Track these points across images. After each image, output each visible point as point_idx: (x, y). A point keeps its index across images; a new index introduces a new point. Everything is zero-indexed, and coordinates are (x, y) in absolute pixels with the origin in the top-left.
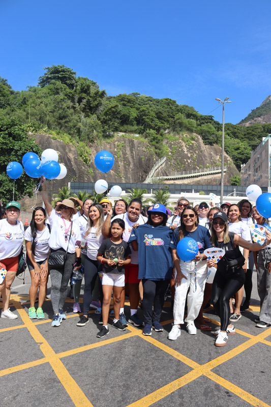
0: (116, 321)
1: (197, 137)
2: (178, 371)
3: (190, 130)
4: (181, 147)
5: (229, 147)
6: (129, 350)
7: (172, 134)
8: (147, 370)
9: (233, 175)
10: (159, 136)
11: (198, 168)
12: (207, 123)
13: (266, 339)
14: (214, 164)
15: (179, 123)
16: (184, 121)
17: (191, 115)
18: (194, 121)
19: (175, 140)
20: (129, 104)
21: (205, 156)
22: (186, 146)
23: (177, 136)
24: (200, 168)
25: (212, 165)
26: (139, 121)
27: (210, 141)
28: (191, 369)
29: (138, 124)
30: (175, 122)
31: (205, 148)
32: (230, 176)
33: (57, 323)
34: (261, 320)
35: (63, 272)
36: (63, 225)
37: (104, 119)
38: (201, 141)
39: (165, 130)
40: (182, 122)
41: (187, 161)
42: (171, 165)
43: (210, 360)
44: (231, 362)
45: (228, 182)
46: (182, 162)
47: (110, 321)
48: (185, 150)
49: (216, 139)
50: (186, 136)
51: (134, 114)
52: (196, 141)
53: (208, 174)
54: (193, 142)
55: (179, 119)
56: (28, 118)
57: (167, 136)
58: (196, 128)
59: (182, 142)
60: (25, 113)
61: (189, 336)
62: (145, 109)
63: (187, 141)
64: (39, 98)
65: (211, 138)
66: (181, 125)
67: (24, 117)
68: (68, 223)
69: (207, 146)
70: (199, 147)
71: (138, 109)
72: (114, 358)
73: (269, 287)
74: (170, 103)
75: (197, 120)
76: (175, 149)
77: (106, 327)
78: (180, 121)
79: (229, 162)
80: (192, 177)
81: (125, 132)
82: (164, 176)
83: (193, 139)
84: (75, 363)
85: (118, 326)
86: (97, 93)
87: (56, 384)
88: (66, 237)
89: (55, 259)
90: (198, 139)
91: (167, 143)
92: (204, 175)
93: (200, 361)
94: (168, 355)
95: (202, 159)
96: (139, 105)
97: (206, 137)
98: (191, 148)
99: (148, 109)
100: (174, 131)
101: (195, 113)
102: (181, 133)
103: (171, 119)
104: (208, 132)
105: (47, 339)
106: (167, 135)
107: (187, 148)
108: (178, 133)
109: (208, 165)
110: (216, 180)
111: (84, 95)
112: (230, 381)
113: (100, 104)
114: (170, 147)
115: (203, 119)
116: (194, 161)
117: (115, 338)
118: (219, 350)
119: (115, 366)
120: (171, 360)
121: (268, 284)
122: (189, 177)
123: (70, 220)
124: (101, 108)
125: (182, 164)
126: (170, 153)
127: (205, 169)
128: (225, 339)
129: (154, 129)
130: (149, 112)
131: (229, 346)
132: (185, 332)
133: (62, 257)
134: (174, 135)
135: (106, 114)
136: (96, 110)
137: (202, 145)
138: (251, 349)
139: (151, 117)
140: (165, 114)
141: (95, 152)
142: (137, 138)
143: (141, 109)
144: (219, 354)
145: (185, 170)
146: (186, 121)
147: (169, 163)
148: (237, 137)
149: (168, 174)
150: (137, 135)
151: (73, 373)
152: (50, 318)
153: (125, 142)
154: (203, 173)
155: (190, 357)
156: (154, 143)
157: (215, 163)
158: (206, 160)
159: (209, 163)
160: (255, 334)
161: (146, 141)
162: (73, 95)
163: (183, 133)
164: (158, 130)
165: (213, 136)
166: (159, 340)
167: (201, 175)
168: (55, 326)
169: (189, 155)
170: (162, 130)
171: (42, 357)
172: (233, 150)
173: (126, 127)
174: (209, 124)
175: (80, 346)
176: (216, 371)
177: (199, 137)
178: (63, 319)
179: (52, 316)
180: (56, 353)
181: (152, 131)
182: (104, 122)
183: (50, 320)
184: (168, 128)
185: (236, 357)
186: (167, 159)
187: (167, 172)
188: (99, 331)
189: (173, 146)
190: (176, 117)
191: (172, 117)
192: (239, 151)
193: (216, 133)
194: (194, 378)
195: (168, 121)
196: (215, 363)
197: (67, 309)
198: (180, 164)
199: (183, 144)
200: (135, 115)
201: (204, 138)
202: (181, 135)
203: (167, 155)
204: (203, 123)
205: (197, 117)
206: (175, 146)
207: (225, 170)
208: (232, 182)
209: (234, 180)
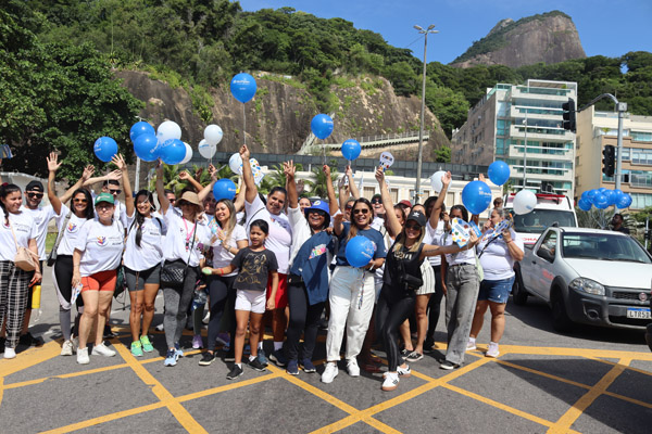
0: (252, 358)
1: (385, 83)
2: (330, 416)
3: (373, 71)
4: (359, 97)
5: (435, 101)
6: (269, 394)
7: (345, 77)
8: (292, 415)
9: (440, 146)
10: (323, 80)
11: (385, 132)
12: (401, 60)
13: (449, 383)
14: (410, 127)
15: (356, 59)
16: (365, 56)
17: (377, 46)
18: (380, 58)
19: (350, 86)
20: (277, 26)
21: (396, 113)
22: (366, 97)
23: (353, 81)
24: (388, 132)
25: (407, 128)
26: (292, 53)
27: (405, 90)
28: (348, 415)
29: (291, 58)
30: (350, 57)
31: (396, 100)
32: (435, 147)
33: (171, 361)
34: (448, 359)
35: (181, 293)
36: (184, 228)
37: (235, 49)
38: (391, 89)
39: (334, 69)
40: (362, 58)
41: (368, 121)
42: (342, 126)
43: (372, 405)
44: (399, 407)
45: (431, 155)
46: (359, 122)
47: (245, 359)
48: (365, 102)
49: (415, 87)
50: (368, 80)
51: (285, 42)
52: (383, 90)
53: (400, 143)
54: (378, 90)
55: (356, 53)
56: (109, 43)
57: (337, 80)
58: (384, 68)
59: (360, 89)
60: (104, 35)
61: (350, 378)
62: (302, 34)
63: (369, 89)
64: (128, 10)
65: (407, 85)
66: (360, 62)
67: (103, 42)
68: (191, 225)
69: (400, 98)
70: (387, 99)
71: (290, 34)
72: (251, 403)
73: (461, 316)
74: (343, 25)
75: (385, 56)
76: (350, 100)
77: (240, 365)
78: (358, 56)
79: (434, 124)
80: (374, 146)
81: (269, 70)
82: (329, 143)
83: (378, 86)
84: (200, 408)
85: (255, 365)
86: (224, 6)
87: (178, 429)
88: (187, 244)
89: (172, 274)
90: (387, 85)
91: (337, 91)
92: (393, 144)
93: (359, 406)
94: (320, 399)
95: (392, 119)
96: (293, 27)
97: (399, 84)
98: (374, 100)
99: (307, 34)
100: (348, 70)
101: (381, 44)
102: (359, 76)
103: (344, 53)
104: (403, 75)
105: (161, 381)
106: (337, 77)
107: (369, 100)
108: (355, 76)
110: (413, 152)
111: (203, 8)
112: (393, 427)
113: (228, 25)
114: (342, 97)
115: (394, 55)
116: (379, 120)
117: (250, 380)
118: (386, 394)
119: (251, 411)
120: (323, 404)
121: (460, 312)
122: (370, 147)
123: (193, 222)
124: (232, 31)
125: (359, 125)
126: (341, 108)
127: (396, 134)
128: (395, 382)
129: (316, 68)
130: (308, 40)
131: (399, 389)
132: (345, 374)
133: (181, 271)
134: (349, 79)
135: (238, 41)
136: (223, 33)
137: (393, 95)
138: (427, 393)
139: (311, 48)
140: (335, 44)
141: (220, 102)
142: (288, 81)
143: (296, 35)
144: (384, 399)
145: (364, 135)
147: (339, 123)
148: (448, 85)
149: (337, 141)
150: (289, 77)
151: (198, 419)
152: (161, 355)
153: (269, 87)
154: (392, 141)
155: (347, 402)
156: (315, 90)
157: (412, 125)
158: (398, 119)
159: (402, 126)
160: (436, 377)
161: (303, 86)
162: (185, 8)
163: (363, 76)
164: (323, 70)
165: (411, 81)
166: (309, 382)
167: (390, 144)
168: (169, 365)
169: (371, 111)
170: (329, 70)
171: (158, 401)
172: (441, 105)
173: (270, 62)
174: (404, 62)
175: (206, 388)
176: (378, 417)
177: (388, 83)
178: (180, 357)
179: (165, 352)
180: (174, 396)
181: (313, 71)
182: (236, 54)
183: (162, 358)
184: (340, 66)
185: (406, 402)
186: (336, 117)
187: (335, 137)
188: (229, 371)
189: (345, 96)
190: (352, 50)
191: (346, 50)
192: (450, 108)
193: (415, 77)
194: (350, 424)
195: (339, 56)
196: (378, 408)
197: (185, 343)
198: (356, 124)
199: (363, 93)
200: (286, 44)
201: (395, 85)
202: (359, 78)
203: (337, 110)
204: (394, 61)
205: (385, 51)
206: (350, 97)
207: (428, 137)
208: (438, 157)
209: (441, 153)
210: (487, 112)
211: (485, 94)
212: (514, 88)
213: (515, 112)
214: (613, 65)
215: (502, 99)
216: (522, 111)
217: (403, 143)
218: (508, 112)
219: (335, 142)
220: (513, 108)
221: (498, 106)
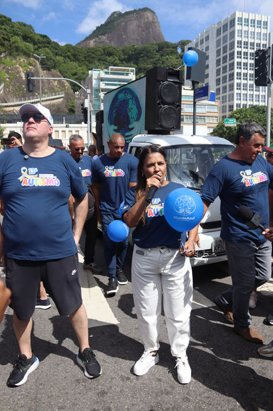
1: (35, 62)
3: (27, 55)
4: (19, 72)
5: (67, 73)
7: (8, 59)
9: (71, 100)
11: (37, 94)
14: (52, 90)
15: (15, 47)
16: (20, 45)
17: (28, 37)
18: (31, 46)
19: (12, 65)
21: (43, 82)
22: (23, 72)
23: (14, 61)
24: (39, 94)
25: (50, 90)
27: (47, 66)
30: (10, 46)
31: (43, 73)
32: (68, 102)
38: (39, 66)
40: (19, 46)
42: (9, 91)
45: (66, 107)
46: (20, 88)
48: (23, 75)
49: (54, 64)
50: (24, 61)
52: (34, 66)
53: (46, 100)
54: (31, 67)
55: (14, 42)
57: (4, 61)
58: (33, 52)
59: (19, 67)
63: (25, 66)
65: (49, 63)
66: (17, 49)
69: (45, 71)
70: (37, 72)
75: (34, 44)
76: (13, 74)
78: (16, 44)
79: (66, 87)
82: (2, 103)
83: (30, 64)
90: (36, 64)
91: (4, 68)
92: (42, 101)
97: (44, 63)
100: (10, 55)
101: (31, 35)
102: (18, 58)
103: (6, 43)
106: (3, 59)
107: (25, 74)
108: (15, 58)
109: (46, 90)
110: (54, 105)
114: (7, 72)
115: (39, 43)
126: (8, 79)
127: (43, 95)
134: (11, 60)
137: (40, 70)
145: (24, 97)
146: (22, 44)
147: (7, 89)
149: (7, 101)
157: (53, 89)
158: (45, 85)
159: (47, 89)
163: (20, 58)
165: (51, 61)
172: (71, 75)
174: (46, 48)
177: (37, 62)
184: (5, 52)
186: (5, 86)
187: (6, 99)
189: (10, 72)
190: (12, 40)
191: (7, 40)
192: (77, 76)
193: (53, 57)
195: (3, 45)
198: (18, 90)
199: (21, 69)
201: (42, 63)
202: (18, 60)
203: (5, 81)
204: (39, 48)
205: (34, 41)
206: (13, 72)
207: (63, 95)
208: (70, 107)
209: (71, 105)
210: (90, 84)
211: (88, 74)
212: (101, 71)
213: (103, 85)
214: (173, 48)
215: (96, 78)
216: (106, 84)
217: (48, 100)
218: (99, 85)
219: (6, 102)
220: (101, 83)
221: (94, 82)
